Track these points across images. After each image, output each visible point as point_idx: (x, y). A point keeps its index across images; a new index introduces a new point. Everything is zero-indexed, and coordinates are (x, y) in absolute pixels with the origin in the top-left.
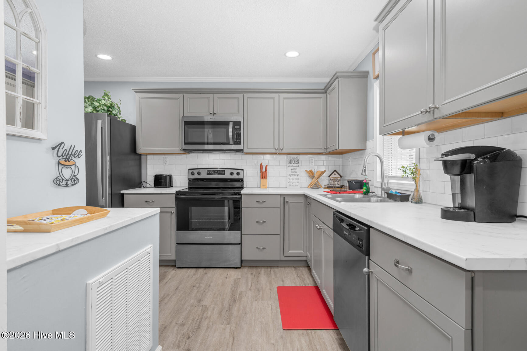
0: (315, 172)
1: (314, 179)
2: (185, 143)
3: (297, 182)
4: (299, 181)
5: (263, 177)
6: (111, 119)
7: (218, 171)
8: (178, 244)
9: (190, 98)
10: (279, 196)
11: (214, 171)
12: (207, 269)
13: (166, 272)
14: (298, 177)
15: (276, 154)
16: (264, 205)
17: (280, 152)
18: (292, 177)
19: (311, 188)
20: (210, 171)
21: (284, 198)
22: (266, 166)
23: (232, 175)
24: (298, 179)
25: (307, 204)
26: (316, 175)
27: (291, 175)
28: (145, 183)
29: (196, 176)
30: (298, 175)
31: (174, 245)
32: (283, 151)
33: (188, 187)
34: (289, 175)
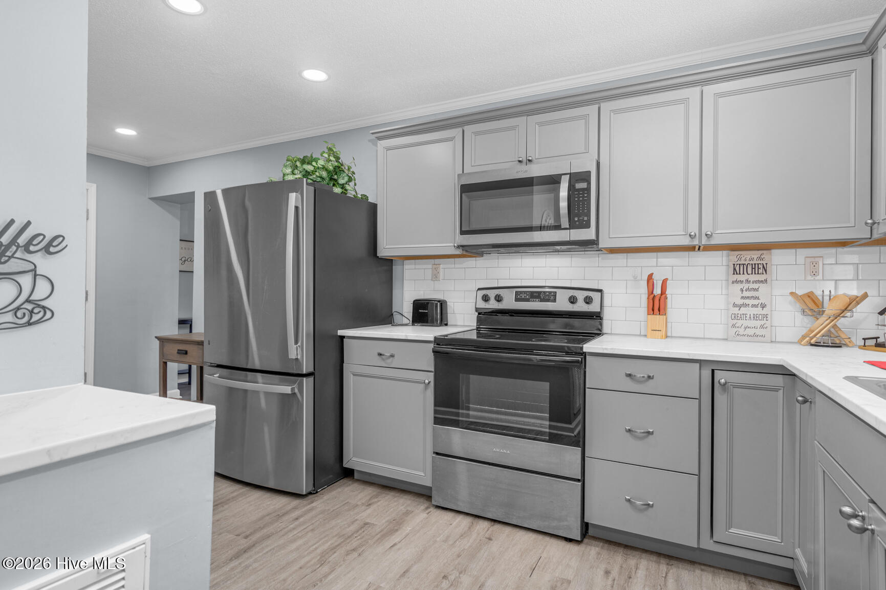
0: (826, 299)
1: (822, 319)
2: (463, 232)
3: (762, 327)
4: (768, 324)
5: (653, 310)
6: (315, 190)
7: (540, 292)
8: (437, 454)
9: (477, 133)
10: (698, 365)
11: (532, 293)
12: (497, 527)
13: (407, 513)
14: (765, 311)
15: (692, 248)
16: (649, 387)
17: (704, 241)
18: (743, 310)
19: (812, 345)
20: (523, 294)
21: (713, 371)
22: (665, 282)
23: (572, 303)
24: (766, 316)
25: (798, 401)
26: (830, 308)
27: (740, 306)
28: (400, 316)
29: (493, 305)
30: (763, 306)
31: (430, 455)
32: (714, 241)
33: (475, 328)
34: (735, 305)
